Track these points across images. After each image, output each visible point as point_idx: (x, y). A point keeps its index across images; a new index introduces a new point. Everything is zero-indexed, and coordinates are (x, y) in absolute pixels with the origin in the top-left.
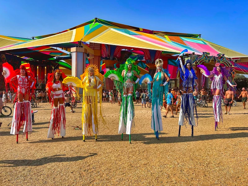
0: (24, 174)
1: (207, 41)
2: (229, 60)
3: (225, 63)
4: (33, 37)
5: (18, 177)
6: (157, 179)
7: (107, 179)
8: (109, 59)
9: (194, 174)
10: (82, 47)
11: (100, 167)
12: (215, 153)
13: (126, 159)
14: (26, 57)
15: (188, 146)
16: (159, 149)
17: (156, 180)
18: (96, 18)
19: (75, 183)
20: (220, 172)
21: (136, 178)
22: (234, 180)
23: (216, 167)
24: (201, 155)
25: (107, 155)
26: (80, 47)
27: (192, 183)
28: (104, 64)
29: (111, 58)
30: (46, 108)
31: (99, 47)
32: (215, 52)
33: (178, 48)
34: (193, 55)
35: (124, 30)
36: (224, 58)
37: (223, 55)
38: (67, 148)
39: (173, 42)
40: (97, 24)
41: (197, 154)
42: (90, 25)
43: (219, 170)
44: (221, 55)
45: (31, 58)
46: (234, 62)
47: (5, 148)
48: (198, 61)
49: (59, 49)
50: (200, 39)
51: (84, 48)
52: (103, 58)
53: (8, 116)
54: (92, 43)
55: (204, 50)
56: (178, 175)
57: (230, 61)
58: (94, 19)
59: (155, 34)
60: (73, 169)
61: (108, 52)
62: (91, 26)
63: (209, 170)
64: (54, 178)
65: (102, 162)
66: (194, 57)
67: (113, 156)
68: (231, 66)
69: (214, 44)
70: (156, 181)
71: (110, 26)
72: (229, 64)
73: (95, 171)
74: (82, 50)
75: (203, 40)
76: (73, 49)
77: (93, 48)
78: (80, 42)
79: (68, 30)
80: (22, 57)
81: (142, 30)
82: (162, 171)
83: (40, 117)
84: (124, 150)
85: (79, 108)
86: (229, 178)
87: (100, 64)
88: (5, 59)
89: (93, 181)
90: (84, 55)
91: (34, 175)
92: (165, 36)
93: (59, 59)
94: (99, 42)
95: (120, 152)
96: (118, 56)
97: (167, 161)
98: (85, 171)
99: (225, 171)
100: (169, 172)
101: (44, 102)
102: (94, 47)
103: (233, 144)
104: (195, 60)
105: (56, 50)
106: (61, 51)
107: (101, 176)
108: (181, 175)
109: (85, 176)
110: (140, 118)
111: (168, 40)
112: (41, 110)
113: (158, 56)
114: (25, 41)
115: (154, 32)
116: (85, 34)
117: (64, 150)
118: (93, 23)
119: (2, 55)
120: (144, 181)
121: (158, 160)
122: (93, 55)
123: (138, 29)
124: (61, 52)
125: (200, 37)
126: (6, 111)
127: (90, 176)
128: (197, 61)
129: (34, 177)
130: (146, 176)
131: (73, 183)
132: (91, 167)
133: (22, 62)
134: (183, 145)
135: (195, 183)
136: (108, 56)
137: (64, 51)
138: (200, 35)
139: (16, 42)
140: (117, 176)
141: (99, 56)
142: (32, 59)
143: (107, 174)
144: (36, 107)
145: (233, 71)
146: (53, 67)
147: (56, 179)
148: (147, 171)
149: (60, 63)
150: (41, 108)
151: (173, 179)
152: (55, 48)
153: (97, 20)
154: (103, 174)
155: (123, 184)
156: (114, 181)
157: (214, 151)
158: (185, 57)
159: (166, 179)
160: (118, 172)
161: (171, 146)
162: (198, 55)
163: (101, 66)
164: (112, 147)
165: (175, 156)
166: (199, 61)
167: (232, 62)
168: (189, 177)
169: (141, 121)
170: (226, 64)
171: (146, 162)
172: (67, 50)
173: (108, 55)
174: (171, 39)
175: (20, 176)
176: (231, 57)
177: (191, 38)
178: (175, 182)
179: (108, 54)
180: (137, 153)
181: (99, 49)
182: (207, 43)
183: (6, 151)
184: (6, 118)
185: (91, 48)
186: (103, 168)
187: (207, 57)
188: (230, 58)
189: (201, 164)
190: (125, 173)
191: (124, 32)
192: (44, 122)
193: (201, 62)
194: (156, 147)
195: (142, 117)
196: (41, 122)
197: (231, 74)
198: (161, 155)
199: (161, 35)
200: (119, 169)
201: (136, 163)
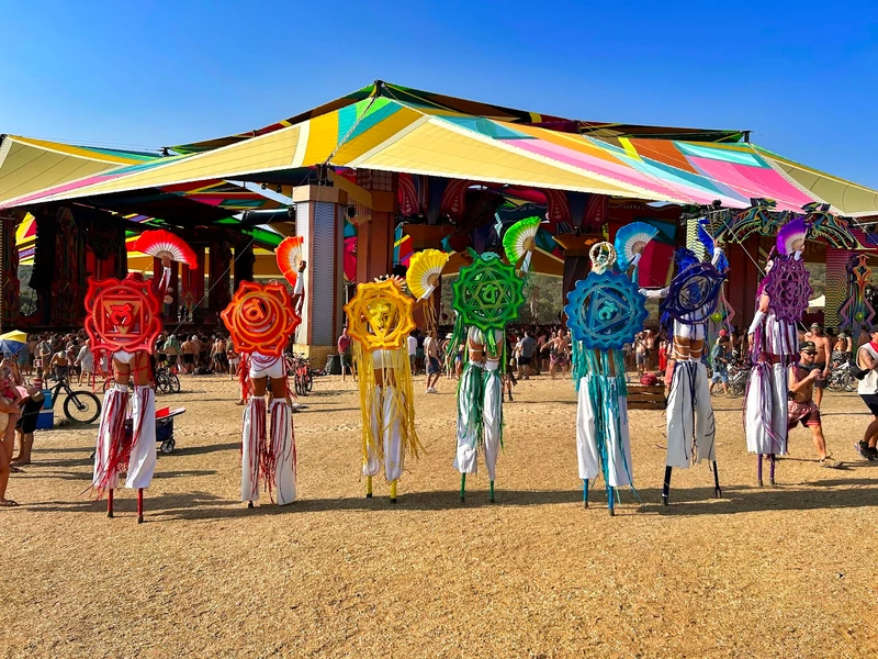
0: (154, 611)
1: (772, 156)
2: (846, 224)
3: (831, 235)
4: (166, 149)
5: (136, 619)
6: (545, 630)
7: (395, 629)
8: (425, 220)
9: (660, 619)
10: (330, 184)
11: (378, 593)
12: (741, 555)
13: (460, 569)
14: (140, 214)
15: (664, 530)
16: (566, 540)
17: (540, 632)
18: (379, 83)
19: (302, 638)
20: (741, 614)
21: (481, 626)
22: (778, 640)
23: (734, 599)
24: (694, 562)
25: (401, 557)
26: (323, 183)
27: (646, 643)
28: (408, 237)
29: (432, 218)
30: (212, 396)
31: (390, 181)
32: (797, 195)
33: (665, 185)
34: (717, 209)
35: (474, 120)
36: (826, 218)
37: (826, 208)
38: (281, 532)
39: (647, 162)
40: (383, 101)
41: (685, 555)
42: (358, 104)
43: (741, 608)
44: (819, 209)
45: (158, 218)
46: (864, 231)
47: (91, 532)
48: (735, 232)
49: (255, 188)
50: (746, 150)
51: (337, 187)
52: (406, 218)
53: (89, 424)
54: (367, 170)
55: (757, 189)
56: (609, 620)
57: (851, 227)
58: (370, 84)
59: (584, 131)
60: (299, 597)
61: (421, 199)
62: (361, 108)
63: (709, 606)
64: (241, 624)
65: (385, 579)
66: (718, 218)
67: (422, 559)
68: (855, 245)
69: (799, 165)
70: (542, 636)
71: (427, 109)
72: (847, 240)
73: (361, 605)
74: (331, 194)
75: (757, 152)
76: (302, 192)
77: (369, 186)
78: (324, 168)
79: (283, 122)
80: (127, 217)
81: (540, 121)
82: (563, 608)
83: (192, 429)
84: (456, 543)
85: (319, 394)
86: (764, 632)
87: (391, 237)
88: (73, 222)
89: (355, 633)
90: (339, 213)
91: (182, 614)
92: (620, 139)
93: (252, 221)
94: (388, 165)
95: (442, 546)
96: (455, 210)
97: (584, 579)
98: (332, 604)
99: (756, 611)
100: (585, 612)
101: (202, 373)
102: (372, 183)
103: (811, 525)
104: (722, 227)
105: (244, 189)
106: (258, 195)
107: (381, 621)
108: (618, 620)
109: (332, 619)
110: (521, 434)
111: (631, 155)
112: (196, 403)
113: (597, 208)
114: (137, 162)
115: (582, 125)
116: (339, 139)
117: (272, 540)
118: (370, 99)
119: (62, 211)
120: (505, 636)
121: (557, 575)
122: (367, 211)
123: (523, 118)
124: (258, 197)
125: (747, 140)
126: (81, 407)
127: (347, 619)
128: (731, 231)
129: (185, 620)
130: (512, 621)
131: (298, 637)
132: (351, 592)
133: (127, 232)
134: (648, 528)
135: (656, 643)
136: (422, 211)
137: (270, 194)
138: (747, 133)
139: (110, 166)
140: (427, 621)
141: (389, 213)
142: (159, 223)
143: (397, 615)
144: (178, 392)
145: (863, 263)
146: (233, 250)
147: (248, 627)
148: (517, 606)
149: (255, 234)
150: (195, 396)
151: (594, 632)
152: (241, 184)
153: (382, 90)
154: (386, 613)
155: (444, 642)
156: (418, 633)
157: (742, 547)
158: (686, 218)
159: (572, 630)
160: (431, 609)
161: (608, 531)
162: (735, 209)
163: (396, 244)
164: (420, 530)
165: (615, 561)
166: (737, 229)
167: (857, 232)
168: (642, 628)
169: (522, 444)
170: (836, 238)
171: (518, 578)
172: (279, 191)
173: (421, 208)
174: (640, 151)
175: (143, 616)
176: (854, 215)
177: (715, 144)
178: (596, 639)
179: (421, 204)
180: (497, 553)
181: (389, 188)
182: (770, 161)
183: (94, 540)
184: (84, 432)
185: (361, 184)
186: (388, 596)
187: (766, 215)
188: (850, 219)
189: (690, 588)
190: (452, 612)
191: (474, 130)
192: (205, 444)
193: (743, 235)
194: (558, 534)
195: (528, 431)
196: (196, 445)
197: (855, 276)
198: (569, 560)
199: (606, 138)
200: (435, 600)
201: (489, 582)
